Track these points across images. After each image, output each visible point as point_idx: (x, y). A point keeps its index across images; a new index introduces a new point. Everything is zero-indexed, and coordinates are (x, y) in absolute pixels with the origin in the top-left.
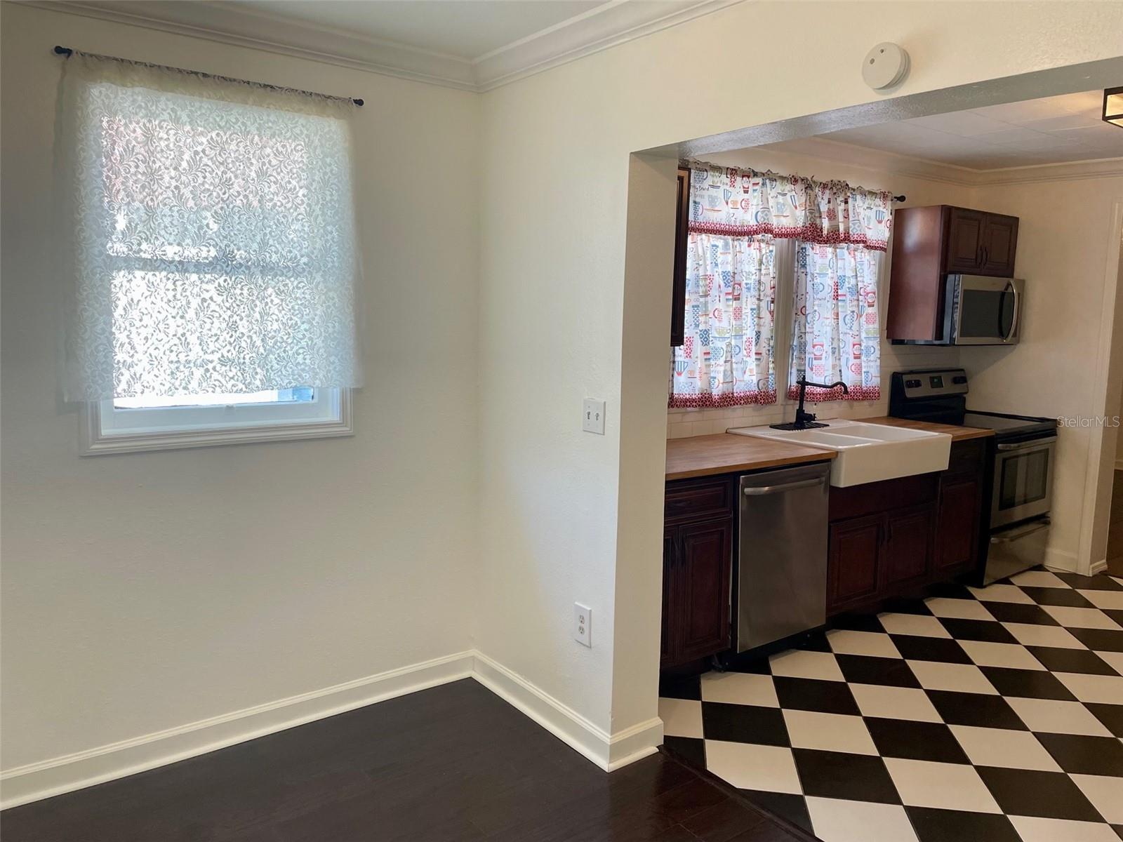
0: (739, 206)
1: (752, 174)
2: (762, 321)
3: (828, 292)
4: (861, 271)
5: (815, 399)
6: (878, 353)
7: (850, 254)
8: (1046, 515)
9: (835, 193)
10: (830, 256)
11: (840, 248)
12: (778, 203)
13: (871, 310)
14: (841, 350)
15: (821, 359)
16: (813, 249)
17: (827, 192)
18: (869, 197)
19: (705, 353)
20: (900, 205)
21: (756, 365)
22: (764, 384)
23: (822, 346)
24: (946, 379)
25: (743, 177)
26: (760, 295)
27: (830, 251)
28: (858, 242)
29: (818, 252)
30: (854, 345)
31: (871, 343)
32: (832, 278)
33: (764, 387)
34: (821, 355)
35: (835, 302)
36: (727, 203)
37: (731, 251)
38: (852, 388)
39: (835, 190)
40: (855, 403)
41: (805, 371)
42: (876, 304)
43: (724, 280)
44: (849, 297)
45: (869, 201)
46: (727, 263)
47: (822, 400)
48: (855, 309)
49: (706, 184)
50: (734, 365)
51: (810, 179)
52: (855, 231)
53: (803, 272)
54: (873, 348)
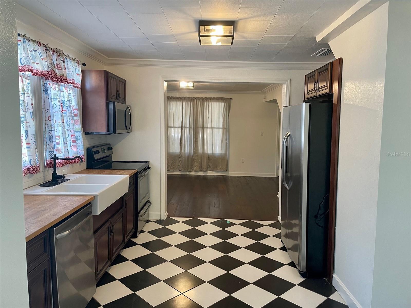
2: (28, 124)
3: (58, 109)
4: (71, 98)
6: (82, 139)
7: (65, 89)
8: (149, 199)
9: (59, 56)
10: (57, 89)
11: (62, 86)
12: (32, 55)
13: (77, 118)
14: (67, 139)
15: (59, 144)
16: (50, 84)
17: (55, 54)
18: (72, 61)
20: (84, 68)
21: (27, 151)
23: (59, 137)
24: (106, 149)
26: (25, 109)
27: (57, 87)
28: (71, 83)
29: (52, 86)
30: (72, 136)
31: (79, 134)
32: (59, 101)
33: (34, 163)
34: (59, 142)
35: (62, 114)
39: (58, 54)
40: (74, 165)
41: (53, 151)
42: (78, 115)
44: (67, 111)
45: (72, 63)
47: (62, 166)
48: (71, 118)
51: (46, 45)
52: (69, 77)
53: (47, 97)
54: (79, 137)
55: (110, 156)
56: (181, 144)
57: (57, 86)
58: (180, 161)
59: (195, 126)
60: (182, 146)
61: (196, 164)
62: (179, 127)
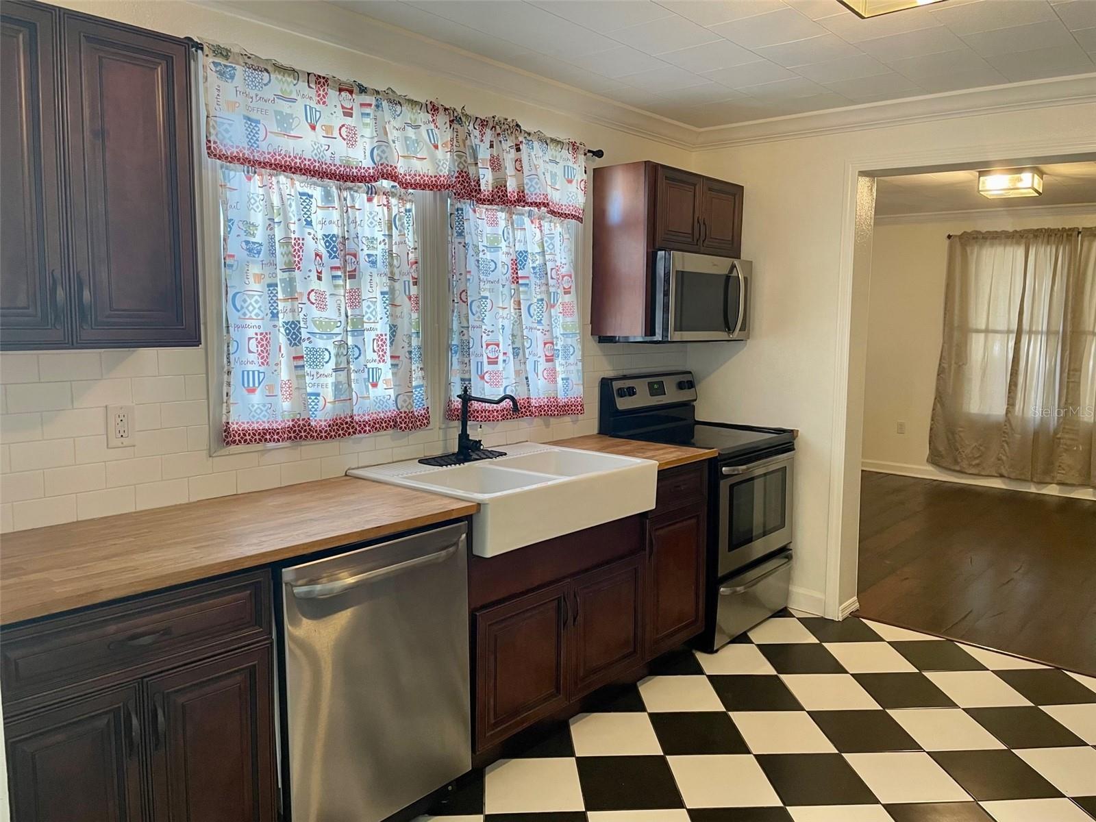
0: (336, 134)
1: (356, 89)
2: (398, 309)
3: (503, 273)
4: (551, 247)
5: (488, 417)
6: (579, 354)
7: (532, 222)
8: (788, 548)
9: (499, 134)
10: (502, 223)
11: (519, 214)
12: (406, 138)
13: (567, 298)
14: (527, 351)
15: (496, 363)
16: (475, 211)
17: (488, 132)
18: (552, 146)
19: (294, 358)
20: (599, 163)
21: (393, 373)
22: (405, 401)
23: (498, 345)
24: (670, 385)
25: (340, 90)
26: (392, 273)
27: (503, 218)
28: (537, 205)
29: (484, 217)
30: (545, 344)
31: (569, 341)
32: (508, 253)
33: (405, 405)
34: (497, 358)
35: (513, 286)
36: (313, 128)
37: (336, 205)
38: (546, 400)
39: (499, 130)
40: (552, 420)
41: (470, 380)
42: (573, 290)
43: (327, 247)
44: (534, 279)
45: (552, 151)
46: (330, 222)
47: (500, 418)
48: (544, 296)
49: (268, 93)
50: (353, 376)
51: (459, 111)
52: (532, 189)
53: (460, 243)
54: (571, 348)
55: (688, 406)
56: (1013, 387)
57: (502, 216)
58: (1005, 445)
59: (1069, 329)
60: (1016, 394)
61: (1066, 459)
62: (1009, 332)
